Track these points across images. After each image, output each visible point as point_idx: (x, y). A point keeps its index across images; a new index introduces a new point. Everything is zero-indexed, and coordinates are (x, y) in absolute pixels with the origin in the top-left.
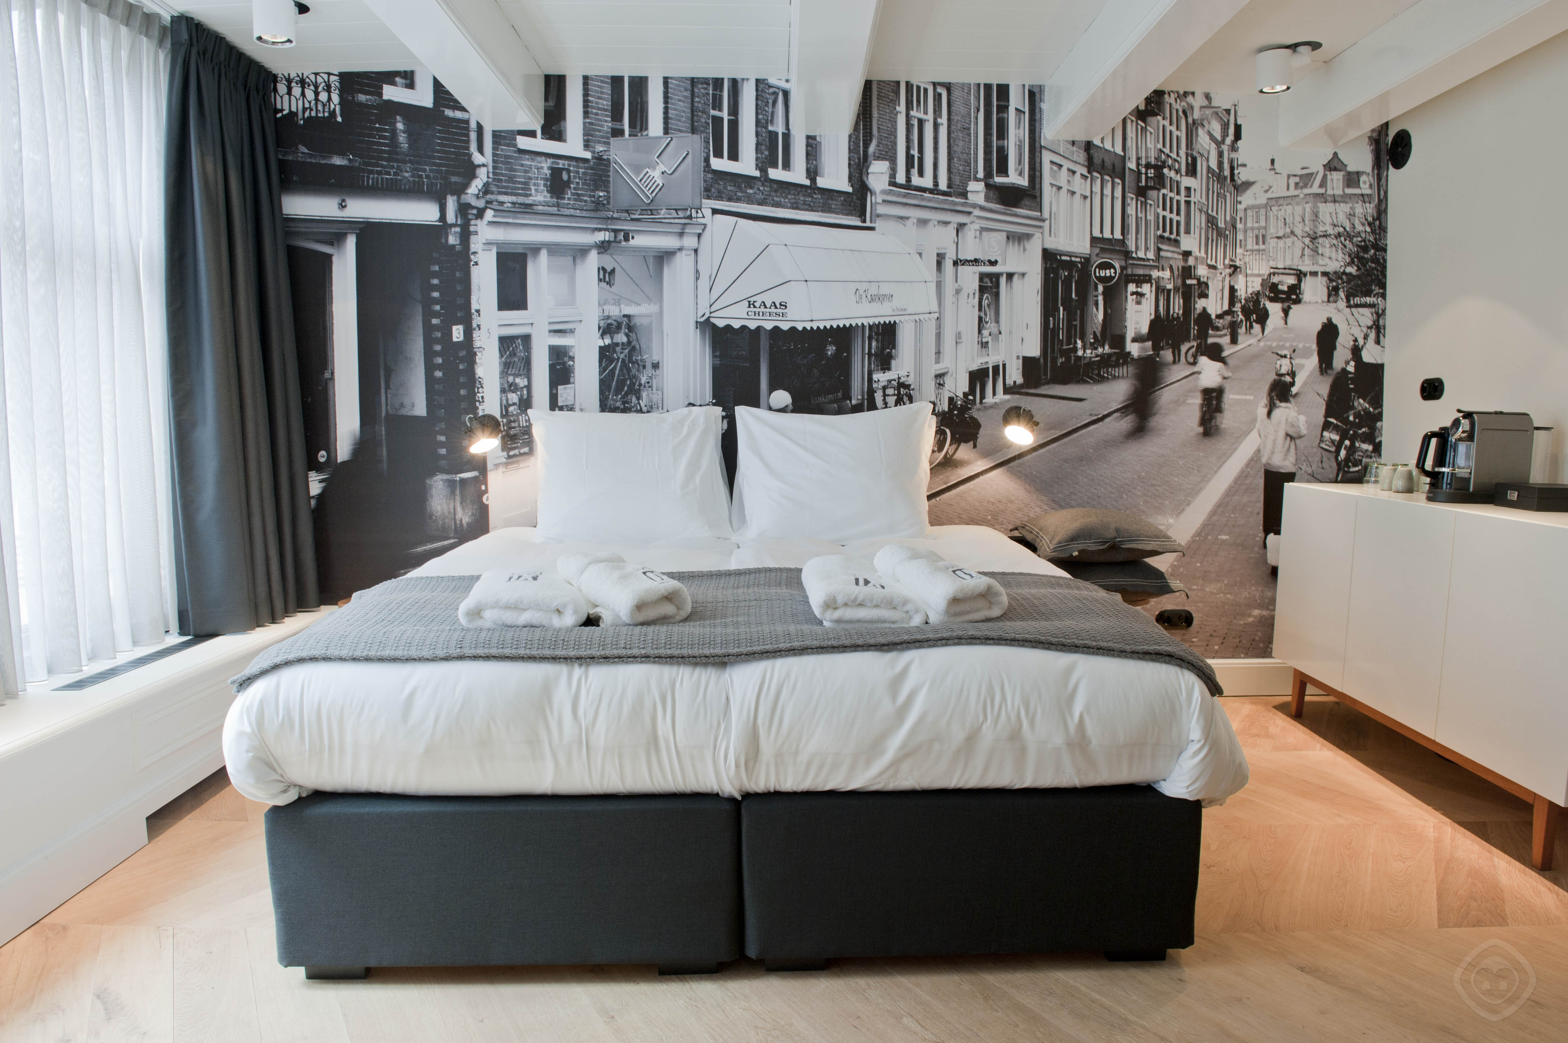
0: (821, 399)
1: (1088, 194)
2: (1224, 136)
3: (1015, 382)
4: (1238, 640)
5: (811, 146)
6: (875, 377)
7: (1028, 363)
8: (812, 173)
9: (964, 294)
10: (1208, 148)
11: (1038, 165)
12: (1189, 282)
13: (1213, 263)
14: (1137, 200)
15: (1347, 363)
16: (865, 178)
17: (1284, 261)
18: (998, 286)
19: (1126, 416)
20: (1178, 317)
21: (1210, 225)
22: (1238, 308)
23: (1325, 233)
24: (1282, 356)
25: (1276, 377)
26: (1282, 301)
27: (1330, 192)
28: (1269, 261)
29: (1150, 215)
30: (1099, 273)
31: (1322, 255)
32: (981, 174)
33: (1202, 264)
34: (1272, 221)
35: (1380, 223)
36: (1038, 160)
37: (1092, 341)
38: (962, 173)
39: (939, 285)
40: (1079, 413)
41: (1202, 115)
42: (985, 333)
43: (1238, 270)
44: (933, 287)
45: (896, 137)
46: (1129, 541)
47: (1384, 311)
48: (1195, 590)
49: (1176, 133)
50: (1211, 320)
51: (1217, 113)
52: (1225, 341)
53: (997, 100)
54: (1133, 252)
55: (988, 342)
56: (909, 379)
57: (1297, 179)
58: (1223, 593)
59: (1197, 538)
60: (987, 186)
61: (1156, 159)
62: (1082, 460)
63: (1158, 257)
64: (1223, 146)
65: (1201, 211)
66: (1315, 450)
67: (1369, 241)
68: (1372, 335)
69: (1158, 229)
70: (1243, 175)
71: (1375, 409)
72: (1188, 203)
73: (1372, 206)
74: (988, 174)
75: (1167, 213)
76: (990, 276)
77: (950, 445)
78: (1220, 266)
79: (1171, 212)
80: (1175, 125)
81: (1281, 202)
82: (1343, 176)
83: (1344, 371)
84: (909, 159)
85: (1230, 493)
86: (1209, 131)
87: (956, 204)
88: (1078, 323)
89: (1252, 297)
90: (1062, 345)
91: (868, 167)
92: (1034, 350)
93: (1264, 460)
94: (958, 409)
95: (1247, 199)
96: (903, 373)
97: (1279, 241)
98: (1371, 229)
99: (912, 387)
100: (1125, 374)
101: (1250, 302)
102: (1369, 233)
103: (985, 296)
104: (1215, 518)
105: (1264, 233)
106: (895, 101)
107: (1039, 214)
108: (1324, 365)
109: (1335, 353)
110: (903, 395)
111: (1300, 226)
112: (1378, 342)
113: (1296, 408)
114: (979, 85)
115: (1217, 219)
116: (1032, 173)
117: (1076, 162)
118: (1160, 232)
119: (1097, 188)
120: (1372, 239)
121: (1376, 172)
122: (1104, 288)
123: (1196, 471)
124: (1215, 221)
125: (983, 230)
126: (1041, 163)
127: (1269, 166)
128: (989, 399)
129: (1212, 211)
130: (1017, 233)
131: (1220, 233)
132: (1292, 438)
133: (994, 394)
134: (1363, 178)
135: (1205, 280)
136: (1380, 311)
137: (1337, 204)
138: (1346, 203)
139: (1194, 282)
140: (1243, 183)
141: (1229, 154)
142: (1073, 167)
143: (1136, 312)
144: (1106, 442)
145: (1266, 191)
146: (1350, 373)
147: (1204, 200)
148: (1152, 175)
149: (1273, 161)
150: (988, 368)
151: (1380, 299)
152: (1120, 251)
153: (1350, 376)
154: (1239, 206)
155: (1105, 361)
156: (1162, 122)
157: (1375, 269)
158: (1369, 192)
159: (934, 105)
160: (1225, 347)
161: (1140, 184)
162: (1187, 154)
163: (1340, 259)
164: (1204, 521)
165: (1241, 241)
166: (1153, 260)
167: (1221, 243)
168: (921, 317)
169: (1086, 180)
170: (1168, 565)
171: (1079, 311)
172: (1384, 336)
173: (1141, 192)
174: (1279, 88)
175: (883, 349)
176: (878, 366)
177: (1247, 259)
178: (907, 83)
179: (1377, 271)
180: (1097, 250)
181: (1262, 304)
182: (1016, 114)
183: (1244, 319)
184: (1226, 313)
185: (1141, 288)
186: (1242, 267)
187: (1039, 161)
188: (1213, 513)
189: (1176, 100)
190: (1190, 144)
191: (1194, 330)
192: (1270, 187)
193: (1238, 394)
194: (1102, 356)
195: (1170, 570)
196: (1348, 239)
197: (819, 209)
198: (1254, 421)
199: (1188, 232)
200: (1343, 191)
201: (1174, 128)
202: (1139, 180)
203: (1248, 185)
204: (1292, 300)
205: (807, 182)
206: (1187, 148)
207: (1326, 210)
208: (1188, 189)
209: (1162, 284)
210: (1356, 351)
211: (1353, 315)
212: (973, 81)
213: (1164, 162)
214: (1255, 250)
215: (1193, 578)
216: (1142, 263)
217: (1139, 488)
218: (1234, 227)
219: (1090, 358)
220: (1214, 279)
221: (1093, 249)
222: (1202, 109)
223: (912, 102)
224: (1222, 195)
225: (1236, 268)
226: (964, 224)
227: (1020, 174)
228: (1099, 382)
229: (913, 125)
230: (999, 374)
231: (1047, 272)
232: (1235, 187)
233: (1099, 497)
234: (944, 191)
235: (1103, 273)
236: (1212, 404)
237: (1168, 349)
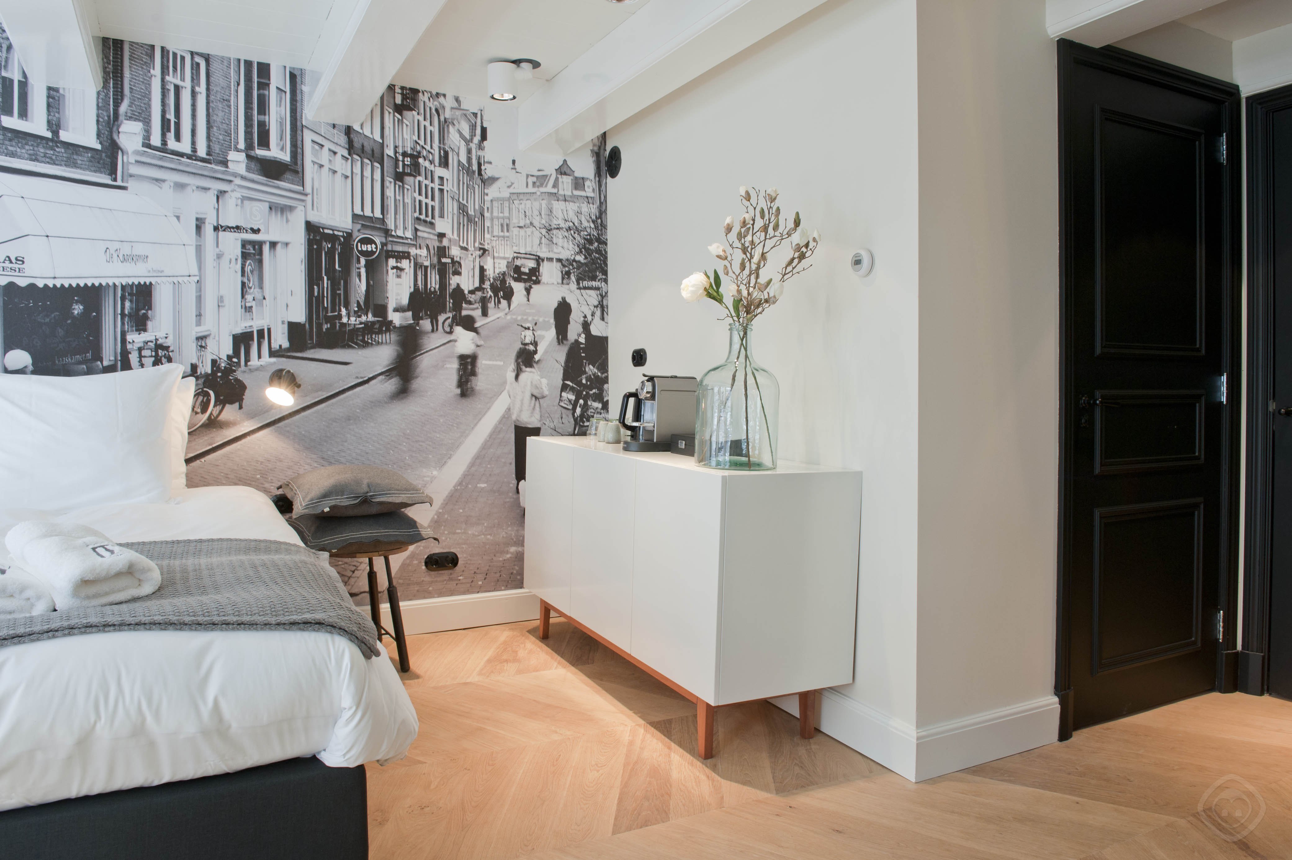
0: (68, 360)
1: (349, 174)
2: (472, 136)
3: (280, 346)
4: (498, 575)
5: (53, 98)
6: (129, 338)
7: (293, 329)
8: (55, 126)
9: (225, 261)
10: (458, 145)
11: (299, 143)
12: (444, 260)
13: (465, 245)
14: (395, 184)
15: (579, 335)
16: (115, 137)
17: (526, 248)
18: (261, 253)
19: (390, 379)
20: (435, 291)
21: (461, 211)
22: (487, 285)
23: (558, 226)
24: (526, 328)
25: (521, 346)
26: (525, 281)
27: (561, 192)
28: (512, 246)
29: (408, 198)
30: (361, 247)
31: (556, 244)
32: (242, 145)
33: (455, 245)
34: (514, 212)
35: (602, 221)
36: (299, 138)
37: (356, 309)
38: (223, 142)
39: (199, 249)
40: (346, 376)
41: (452, 115)
42: (249, 297)
43: (487, 252)
44: (192, 251)
45: (150, 100)
46: (380, 495)
47: (606, 293)
48: (459, 533)
49: (429, 128)
50: (465, 294)
51: (465, 115)
52: (477, 313)
53: (258, 77)
54: (392, 230)
55: (252, 307)
56: (167, 340)
57: (534, 179)
58: (483, 534)
59: (459, 487)
60: (249, 157)
61: (412, 149)
62: (349, 420)
63: (416, 237)
64: (471, 144)
65: (453, 198)
66: (556, 408)
67: (593, 235)
68: (598, 313)
69: (415, 212)
70: (489, 171)
71: (602, 373)
72: (441, 190)
73: (595, 206)
74: (249, 146)
75: (423, 198)
76: (253, 243)
77: (215, 406)
78: (471, 248)
79: (426, 197)
80: (429, 121)
81: (521, 197)
82: (572, 180)
83: (577, 341)
84: (165, 122)
85: (485, 446)
86: (459, 130)
87: (215, 171)
88: (342, 292)
89: (499, 277)
90: (327, 312)
91: (119, 126)
92: (299, 315)
93: (514, 417)
94: (222, 372)
95: (493, 192)
96: (160, 334)
97: (521, 230)
98: (595, 226)
99: (171, 349)
100: (388, 341)
101: (498, 280)
102: (593, 228)
103: (248, 262)
104: (473, 469)
105: (508, 222)
106: (150, 64)
107: (302, 188)
108: (560, 337)
109: (569, 327)
110: (161, 357)
111: (538, 218)
112: (603, 319)
113: (539, 373)
114: (239, 60)
115: (467, 207)
116: (294, 149)
117: (337, 144)
118: (417, 215)
119: (358, 170)
120: (595, 234)
121: (597, 179)
122: (366, 260)
123: (455, 428)
124: (465, 209)
125: (244, 198)
126: (302, 141)
127: (511, 165)
128: (254, 361)
129: (463, 200)
130: (280, 204)
131: (470, 220)
132: (536, 398)
133: (260, 357)
134: (587, 183)
135: (458, 259)
136: (604, 294)
137: (567, 203)
138: (574, 202)
139: (449, 260)
140: (489, 178)
141: (476, 151)
142: (334, 148)
143: (397, 284)
144: (372, 402)
145: (509, 187)
146: (582, 344)
147: (455, 189)
148: (409, 163)
149: (514, 162)
150: (253, 331)
151: (603, 283)
152: (380, 228)
153: (581, 346)
154: (486, 197)
155: (369, 328)
156: (417, 117)
157: (599, 258)
158: (592, 195)
159: (192, 73)
160: (477, 319)
161: (398, 170)
162: (440, 148)
163: (571, 249)
164: (464, 472)
165: (488, 227)
166: (411, 239)
167: (471, 227)
168: (180, 279)
169: (347, 161)
171: (342, 282)
172: (607, 314)
173: (399, 177)
174: (507, 96)
175: (138, 310)
176: (132, 327)
177: (494, 244)
178: (163, 48)
179: (600, 260)
180: (359, 227)
181: (507, 283)
182: (277, 93)
183: (492, 295)
184: (477, 289)
185: (400, 263)
186: (490, 250)
187: (301, 139)
188: (472, 464)
189: (429, 99)
190: (442, 139)
191: (450, 303)
192: (512, 184)
193: (490, 360)
194: (366, 324)
195: (436, 517)
196: (577, 232)
197: (63, 163)
198: (505, 383)
199: (442, 216)
200: (572, 192)
201: (427, 123)
202: (396, 166)
203: (493, 180)
204: (533, 280)
205: (49, 135)
206: (440, 143)
207: (558, 206)
208: (441, 178)
209: (420, 260)
210: (586, 326)
211: (582, 295)
212: (233, 55)
213: (419, 153)
214: (500, 237)
215: (457, 523)
216: (401, 241)
217: (404, 444)
218: (482, 215)
219: (355, 325)
220: (465, 259)
221: (355, 225)
222: (453, 110)
223: (168, 67)
224: (471, 187)
225: (485, 251)
226: (225, 192)
227: (282, 149)
228: (364, 347)
229: (168, 90)
230: (264, 338)
231: (310, 243)
232: (482, 181)
233: (367, 453)
234: (203, 158)
235: (364, 248)
236: (468, 368)
237: (426, 319)
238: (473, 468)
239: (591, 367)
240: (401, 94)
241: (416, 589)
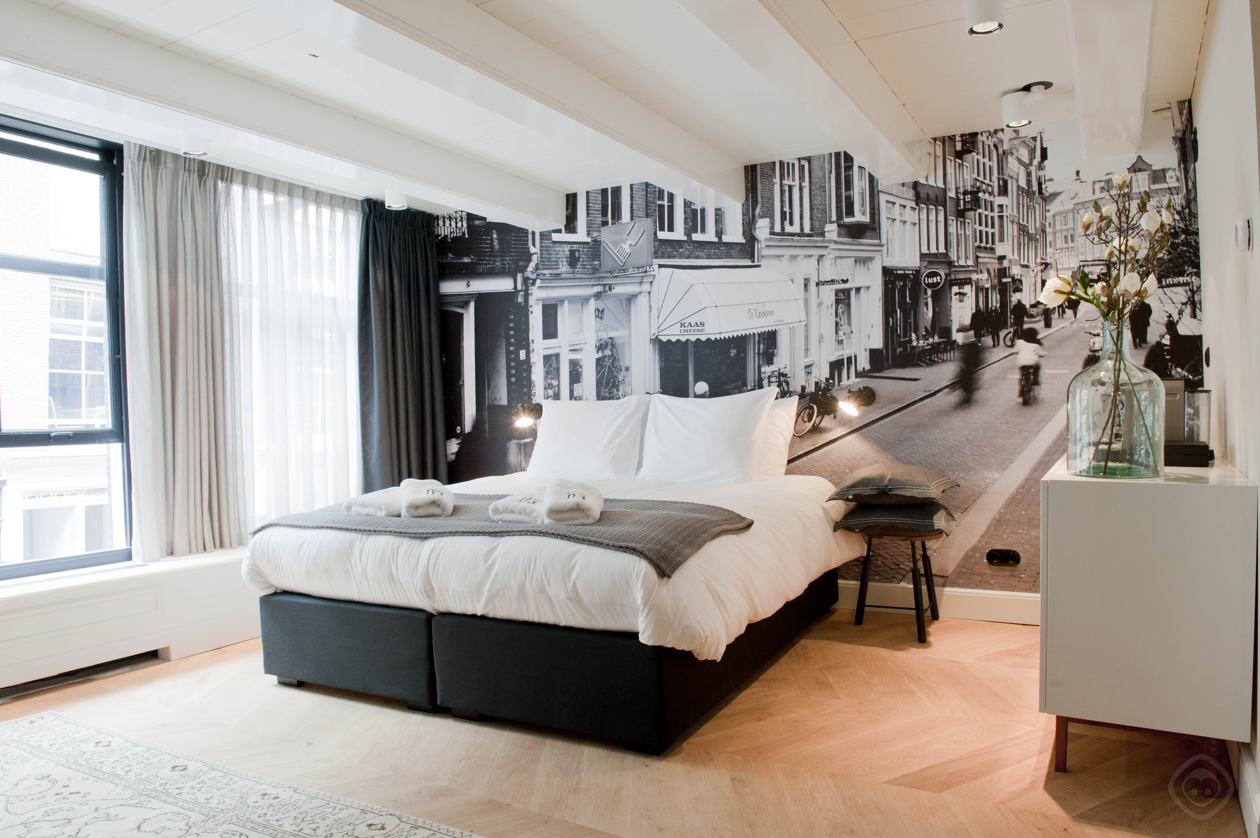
0: (728, 387)
1: (917, 221)
2: (1031, 159)
3: (864, 369)
5: (718, 215)
6: (763, 370)
7: (874, 353)
8: (719, 233)
9: (824, 306)
10: (1017, 171)
11: (876, 205)
12: (1004, 280)
13: (1026, 263)
14: (957, 221)
15: (1162, 337)
16: (753, 232)
17: (1093, 254)
18: (849, 298)
20: (996, 309)
21: (1021, 232)
24: (1095, 335)
25: (1090, 353)
27: (1135, 190)
28: (1078, 255)
29: (969, 231)
30: (928, 280)
32: (834, 218)
33: (1016, 265)
34: (1080, 222)
35: (1190, 211)
36: (876, 202)
37: (924, 333)
38: (821, 219)
39: (806, 301)
40: (915, 390)
41: (1011, 145)
42: (841, 333)
43: (1049, 266)
44: (801, 303)
45: (773, 201)
46: (898, 488)
47: (1199, 288)
48: (1021, 533)
49: (988, 164)
50: (1026, 309)
51: (1024, 142)
52: (1039, 325)
53: (844, 163)
54: (955, 262)
55: (843, 340)
56: (786, 370)
59: (1021, 490)
60: (839, 225)
61: (972, 186)
62: (919, 427)
63: (977, 263)
64: (1030, 168)
65: (1013, 222)
67: (1179, 227)
68: (1188, 310)
69: (976, 241)
70: (1049, 188)
71: (1194, 376)
72: (1001, 217)
73: (1180, 196)
74: (840, 217)
75: (983, 228)
76: (843, 291)
77: (817, 417)
78: (1032, 265)
79: (987, 226)
80: (987, 158)
81: (1087, 205)
82: (1148, 174)
84: (783, 214)
86: (1017, 158)
87: (817, 242)
88: (912, 320)
90: (900, 338)
91: (755, 224)
92: (878, 343)
94: (822, 391)
95: (1054, 207)
96: (781, 366)
98: (1181, 217)
99: (788, 376)
100: (952, 358)
102: (1178, 221)
103: (840, 306)
105: (1073, 233)
106: (773, 176)
107: (879, 241)
108: (1138, 340)
109: (1149, 329)
110: (782, 382)
112: (1194, 316)
114: (831, 154)
115: (1028, 227)
116: (872, 212)
117: (906, 199)
118: (977, 244)
119: (924, 216)
120: (1182, 225)
121: (1182, 166)
122: (933, 291)
123: (1017, 435)
124: (1026, 229)
125: (837, 258)
126: (879, 204)
127: (1075, 177)
128: (845, 382)
129: (1023, 221)
130: (863, 257)
131: (1031, 238)
133: (848, 378)
134: (1168, 174)
135: (1019, 277)
136: (1195, 289)
139: (1010, 280)
140: (1051, 195)
141: (1036, 173)
142: (903, 202)
143: (960, 308)
144: (938, 412)
145: (1073, 198)
146: (1166, 345)
147: (1015, 213)
149: (1078, 173)
150: (844, 359)
151: (1193, 278)
152: (944, 262)
153: (1165, 348)
154: (1047, 214)
155: (935, 349)
156: (976, 157)
157: (1187, 251)
158: (1176, 184)
159: (800, 174)
160: (1040, 331)
161: (959, 208)
162: (999, 179)
164: (1027, 476)
165: (1050, 242)
166: (972, 266)
167: (1032, 245)
168: (794, 325)
170: (996, 512)
171: (912, 312)
172: (1201, 311)
173: (961, 214)
175: (768, 349)
176: (764, 362)
177: (1057, 256)
178: (780, 162)
179: (1190, 253)
180: (925, 263)
182: (859, 171)
184: (1040, 303)
185: (963, 289)
186: (1053, 263)
187: (877, 202)
188: (1035, 469)
189: (988, 138)
190: (1001, 170)
191: (1011, 319)
192: (1077, 194)
193: (1054, 369)
194: (932, 345)
195: (998, 516)
197: (724, 257)
199: (1002, 240)
200: (1149, 187)
201: (986, 160)
202: (958, 204)
203: (1055, 195)
205: (716, 240)
206: (999, 174)
208: (1001, 206)
209: (981, 284)
210: (1171, 326)
211: (1165, 294)
212: (826, 152)
214: (1064, 248)
215: (1019, 523)
216: (963, 269)
217: (967, 448)
218: (1044, 231)
219: (923, 347)
220: (1026, 276)
221: (922, 262)
222: (1011, 141)
223: (784, 174)
224: (1031, 207)
225: (1047, 265)
226: (823, 256)
227: (863, 214)
228: (931, 365)
229: (785, 190)
230: (851, 363)
231: (886, 284)
232: (1043, 199)
233: (934, 455)
234: (808, 234)
235: (931, 281)
236: (1030, 378)
237: (988, 335)
238: (1036, 473)
239: (1179, 370)
240: (961, 141)
241: (979, 579)
